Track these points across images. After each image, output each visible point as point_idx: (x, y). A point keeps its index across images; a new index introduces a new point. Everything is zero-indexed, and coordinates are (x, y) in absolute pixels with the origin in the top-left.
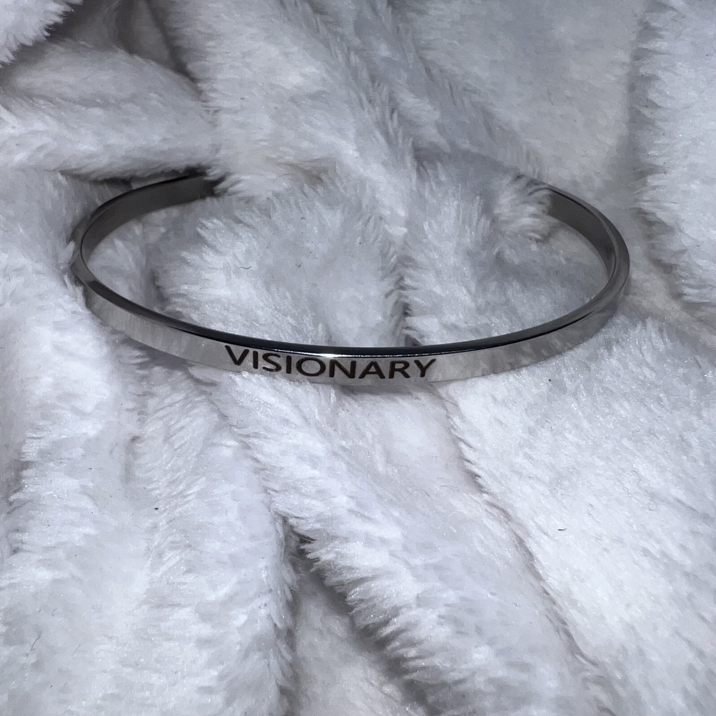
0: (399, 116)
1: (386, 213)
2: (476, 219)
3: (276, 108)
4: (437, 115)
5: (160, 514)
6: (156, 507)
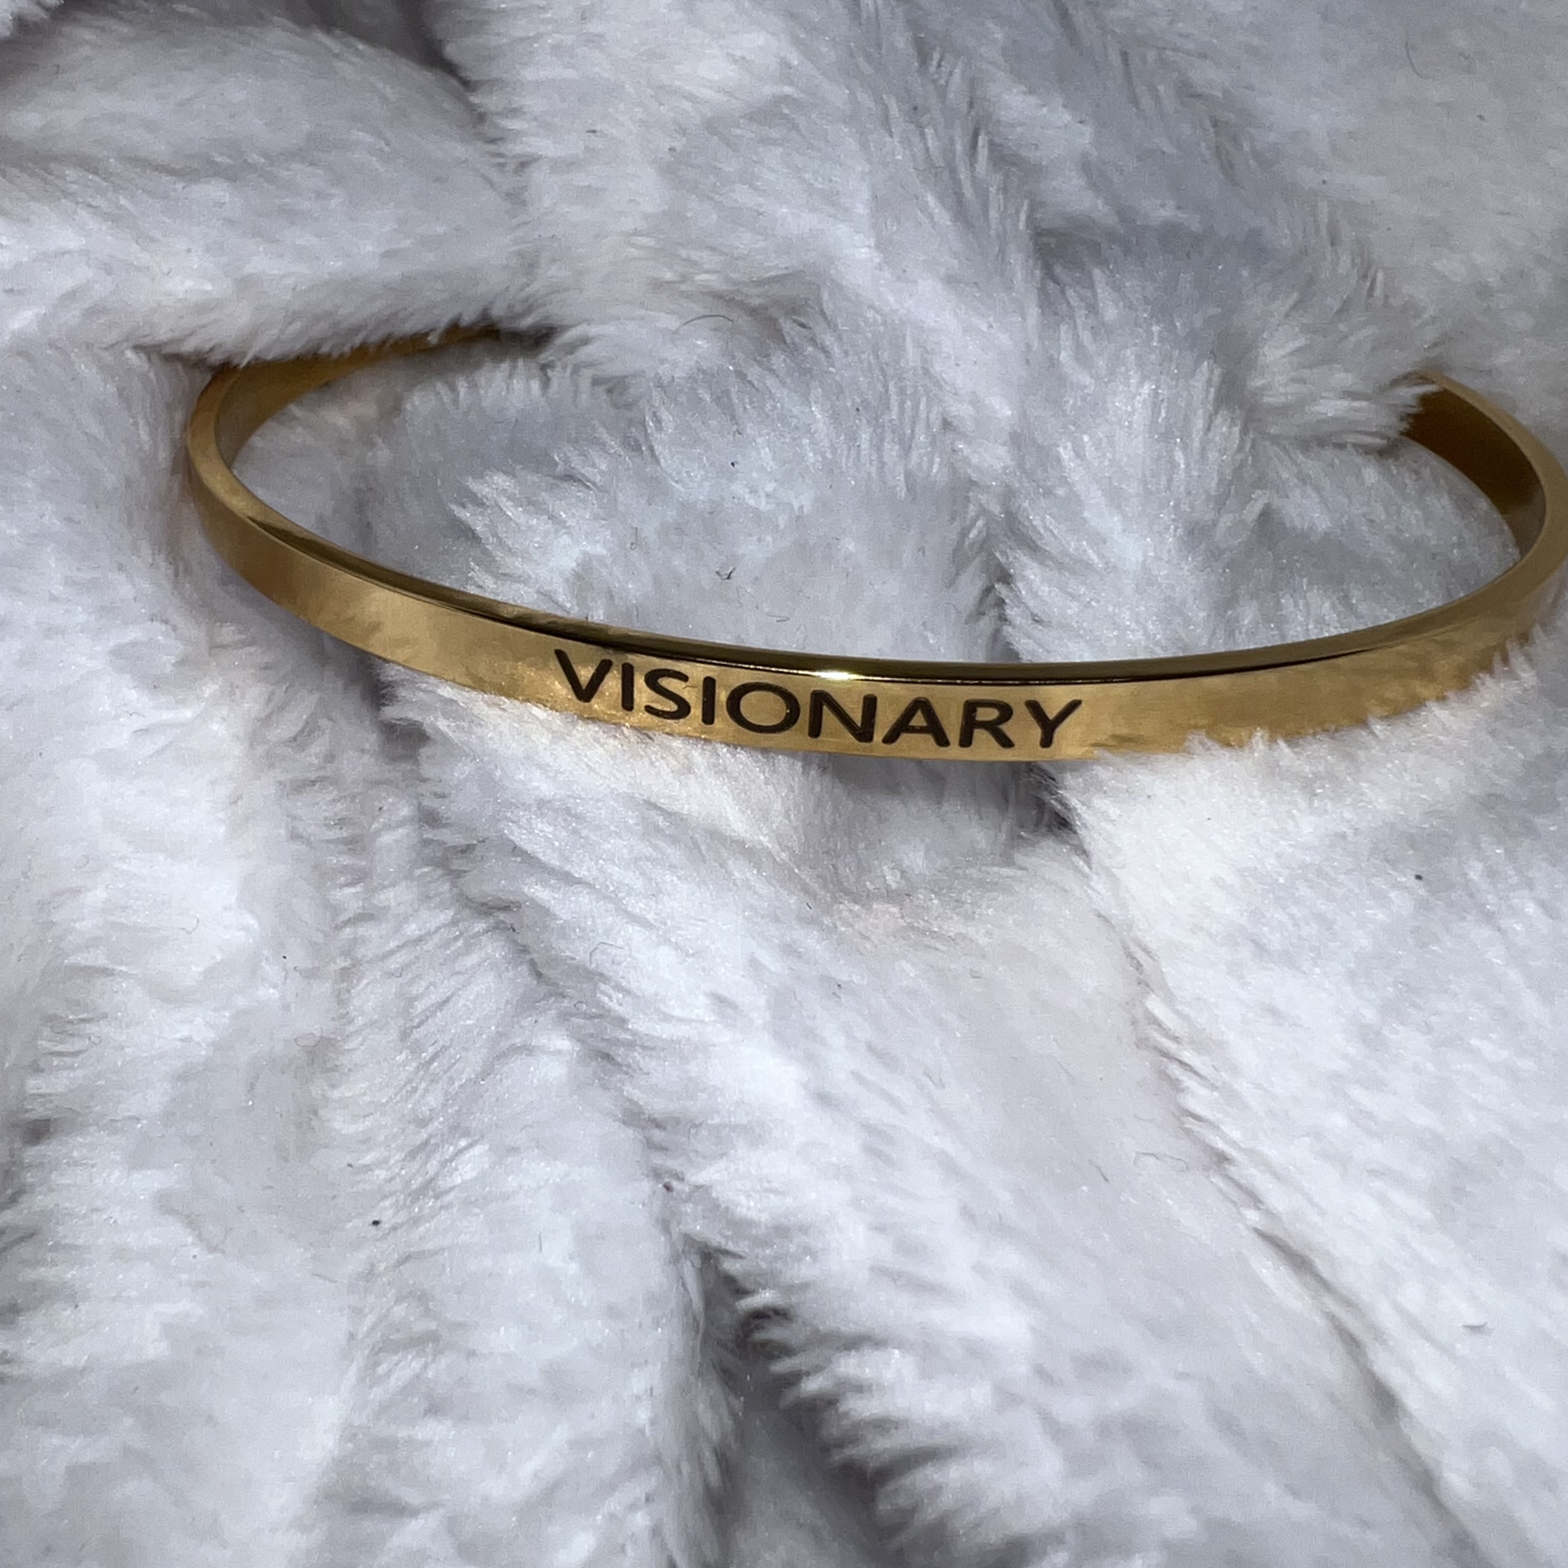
0: (992, 144)
1: (961, 410)
2: (1199, 423)
3: (672, 149)
4: (1085, 137)
5: (385, 1237)
6: (376, 1219)
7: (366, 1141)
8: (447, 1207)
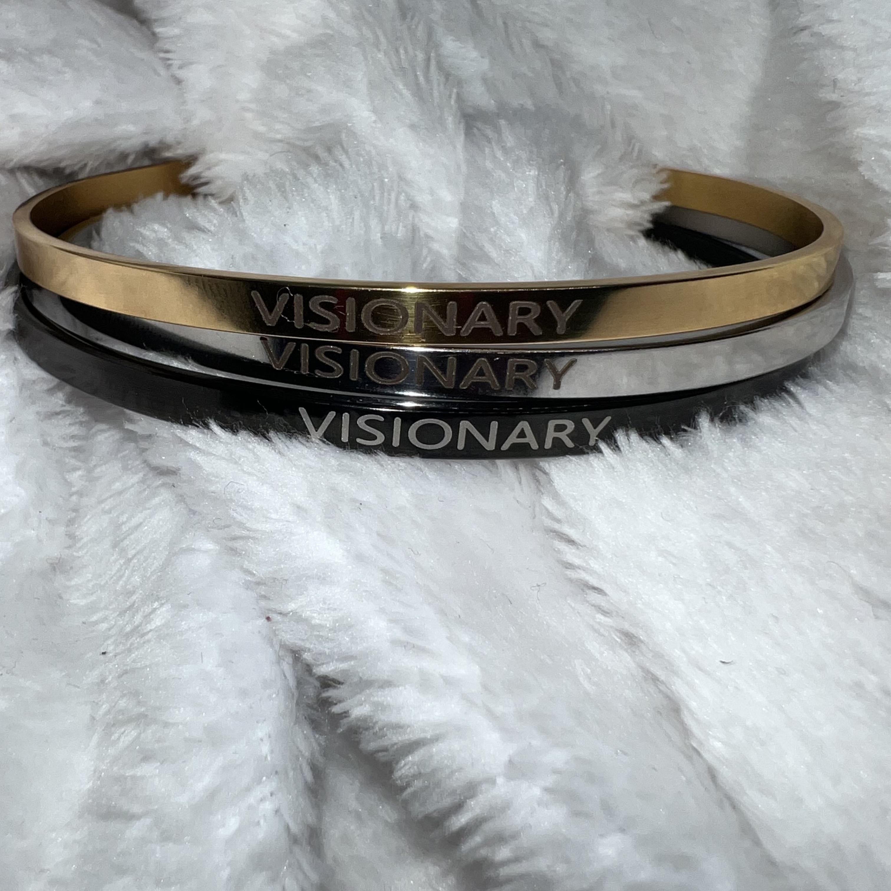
4: (485, 64)
5: (110, 661)
6: (104, 651)
7: (92, 608)
8: (149, 641)
